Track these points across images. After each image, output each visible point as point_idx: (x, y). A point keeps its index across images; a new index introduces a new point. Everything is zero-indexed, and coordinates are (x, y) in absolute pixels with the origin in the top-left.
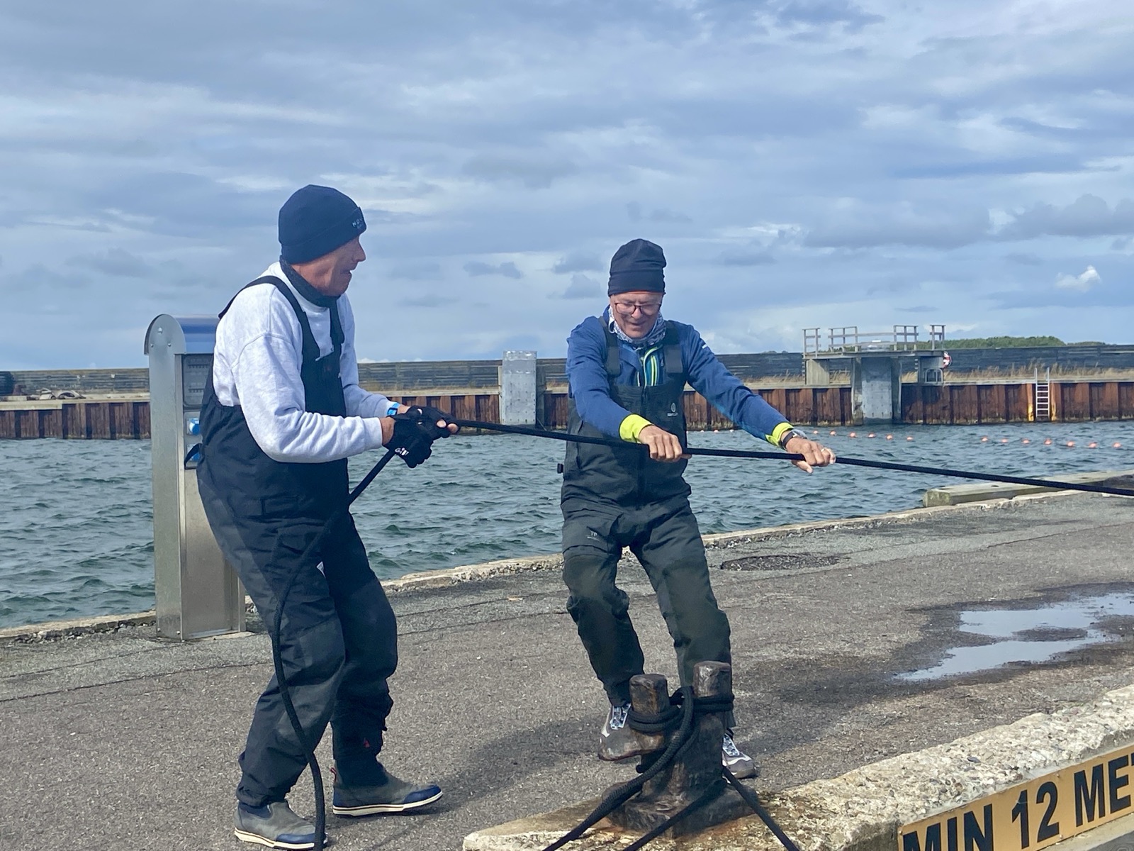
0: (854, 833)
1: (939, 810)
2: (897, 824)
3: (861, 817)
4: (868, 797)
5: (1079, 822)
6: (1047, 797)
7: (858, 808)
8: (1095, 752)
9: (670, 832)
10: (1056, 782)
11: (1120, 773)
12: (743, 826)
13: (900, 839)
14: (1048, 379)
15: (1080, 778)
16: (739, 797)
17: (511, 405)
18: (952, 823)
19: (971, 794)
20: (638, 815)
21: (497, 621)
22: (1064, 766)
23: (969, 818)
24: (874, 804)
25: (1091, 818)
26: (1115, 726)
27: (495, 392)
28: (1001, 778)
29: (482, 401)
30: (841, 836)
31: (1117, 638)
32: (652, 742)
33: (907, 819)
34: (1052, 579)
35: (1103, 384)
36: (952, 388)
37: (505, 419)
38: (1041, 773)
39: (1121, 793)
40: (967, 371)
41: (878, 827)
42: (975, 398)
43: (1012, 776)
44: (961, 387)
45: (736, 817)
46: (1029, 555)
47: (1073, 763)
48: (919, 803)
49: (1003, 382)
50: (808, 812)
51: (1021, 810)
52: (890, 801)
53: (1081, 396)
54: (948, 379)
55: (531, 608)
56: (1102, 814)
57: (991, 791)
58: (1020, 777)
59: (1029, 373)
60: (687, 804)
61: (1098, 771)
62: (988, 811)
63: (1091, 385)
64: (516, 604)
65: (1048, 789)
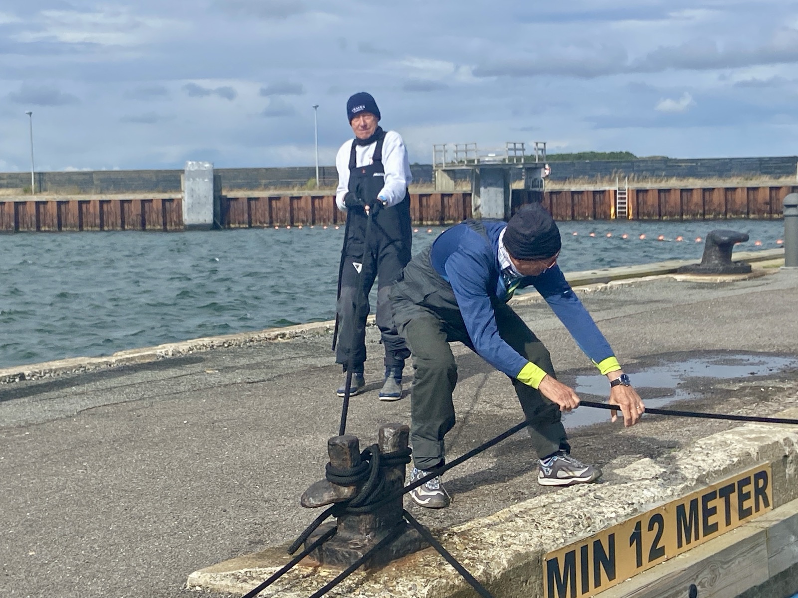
0: (509, 561)
1: (575, 539)
2: (543, 552)
3: (514, 547)
4: (517, 530)
5: (680, 545)
6: (656, 525)
7: (510, 540)
8: (692, 488)
9: (362, 567)
10: (663, 513)
11: (710, 505)
12: (420, 558)
13: (545, 564)
14: (627, 185)
15: (680, 509)
16: (417, 534)
17: (191, 209)
18: (584, 550)
19: (599, 526)
20: (335, 554)
21: (197, 390)
22: (669, 501)
23: (598, 545)
24: (524, 536)
25: (688, 542)
26: (706, 466)
27: (179, 196)
28: (621, 512)
29: (167, 204)
30: (499, 564)
31: (699, 396)
32: (346, 492)
33: (550, 547)
34: (644, 349)
35: (668, 191)
36: (552, 193)
37: (188, 218)
38: (652, 506)
39: (711, 520)
41: (527, 555)
42: (569, 201)
43: (629, 510)
44: (559, 193)
45: (414, 552)
46: (625, 329)
47: (676, 498)
48: (558, 535)
49: (591, 188)
50: (471, 544)
51: (636, 537)
52: (536, 534)
53: (652, 199)
54: (548, 187)
55: (226, 379)
56: (697, 538)
57: (614, 522)
58: (635, 510)
59: (612, 181)
60: (376, 542)
61: (694, 503)
62: (612, 538)
63: (659, 191)
64: (213, 376)
65: (657, 519)
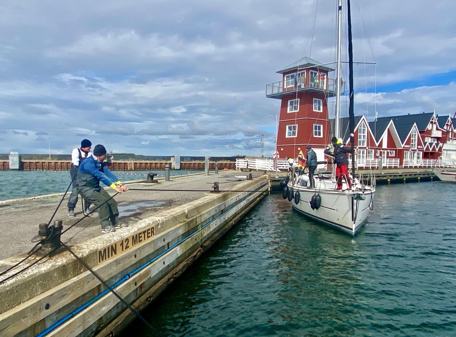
0: (88, 252)
1: (106, 246)
2: (98, 249)
3: (90, 249)
4: (92, 244)
5: (133, 245)
6: (127, 241)
7: (89, 247)
8: (136, 232)
9: (48, 256)
10: (129, 238)
11: (140, 236)
12: (65, 253)
13: (98, 252)
14: (132, 162)
15: (133, 237)
16: (64, 247)
17: (12, 164)
18: (109, 248)
19: (113, 242)
20: (41, 253)
21: (7, 214)
22: (130, 235)
23: (112, 247)
24: (93, 246)
25: (135, 244)
26: (140, 227)
27: (8, 161)
28: (118, 238)
29: (5, 163)
30: (86, 253)
31: (141, 211)
32: (44, 238)
33: (100, 248)
34: (131, 200)
35: (142, 163)
36: (114, 163)
37: (11, 167)
38: (126, 237)
39: (140, 239)
40: (117, 160)
41: (93, 250)
42: (118, 165)
43: (120, 238)
44: (115, 163)
45: (63, 252)
46: (127, 196)
47: (132, 234)
48: (102, 245)
49: (124, 162)
50: (79, 249)
51: (122, 244)
52: (96, 245)
53: (138, 165)
54: (113, 161)
55: (17, 210)
56: (137, 243)
57: (116, 241)
58: (122, 238)
59: (129, 161)
60: (52, 250)
61: (136, 236)
62: (116, 245)
63: (140, 163)
64: (13, 209)
65: (127, 240)
